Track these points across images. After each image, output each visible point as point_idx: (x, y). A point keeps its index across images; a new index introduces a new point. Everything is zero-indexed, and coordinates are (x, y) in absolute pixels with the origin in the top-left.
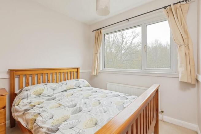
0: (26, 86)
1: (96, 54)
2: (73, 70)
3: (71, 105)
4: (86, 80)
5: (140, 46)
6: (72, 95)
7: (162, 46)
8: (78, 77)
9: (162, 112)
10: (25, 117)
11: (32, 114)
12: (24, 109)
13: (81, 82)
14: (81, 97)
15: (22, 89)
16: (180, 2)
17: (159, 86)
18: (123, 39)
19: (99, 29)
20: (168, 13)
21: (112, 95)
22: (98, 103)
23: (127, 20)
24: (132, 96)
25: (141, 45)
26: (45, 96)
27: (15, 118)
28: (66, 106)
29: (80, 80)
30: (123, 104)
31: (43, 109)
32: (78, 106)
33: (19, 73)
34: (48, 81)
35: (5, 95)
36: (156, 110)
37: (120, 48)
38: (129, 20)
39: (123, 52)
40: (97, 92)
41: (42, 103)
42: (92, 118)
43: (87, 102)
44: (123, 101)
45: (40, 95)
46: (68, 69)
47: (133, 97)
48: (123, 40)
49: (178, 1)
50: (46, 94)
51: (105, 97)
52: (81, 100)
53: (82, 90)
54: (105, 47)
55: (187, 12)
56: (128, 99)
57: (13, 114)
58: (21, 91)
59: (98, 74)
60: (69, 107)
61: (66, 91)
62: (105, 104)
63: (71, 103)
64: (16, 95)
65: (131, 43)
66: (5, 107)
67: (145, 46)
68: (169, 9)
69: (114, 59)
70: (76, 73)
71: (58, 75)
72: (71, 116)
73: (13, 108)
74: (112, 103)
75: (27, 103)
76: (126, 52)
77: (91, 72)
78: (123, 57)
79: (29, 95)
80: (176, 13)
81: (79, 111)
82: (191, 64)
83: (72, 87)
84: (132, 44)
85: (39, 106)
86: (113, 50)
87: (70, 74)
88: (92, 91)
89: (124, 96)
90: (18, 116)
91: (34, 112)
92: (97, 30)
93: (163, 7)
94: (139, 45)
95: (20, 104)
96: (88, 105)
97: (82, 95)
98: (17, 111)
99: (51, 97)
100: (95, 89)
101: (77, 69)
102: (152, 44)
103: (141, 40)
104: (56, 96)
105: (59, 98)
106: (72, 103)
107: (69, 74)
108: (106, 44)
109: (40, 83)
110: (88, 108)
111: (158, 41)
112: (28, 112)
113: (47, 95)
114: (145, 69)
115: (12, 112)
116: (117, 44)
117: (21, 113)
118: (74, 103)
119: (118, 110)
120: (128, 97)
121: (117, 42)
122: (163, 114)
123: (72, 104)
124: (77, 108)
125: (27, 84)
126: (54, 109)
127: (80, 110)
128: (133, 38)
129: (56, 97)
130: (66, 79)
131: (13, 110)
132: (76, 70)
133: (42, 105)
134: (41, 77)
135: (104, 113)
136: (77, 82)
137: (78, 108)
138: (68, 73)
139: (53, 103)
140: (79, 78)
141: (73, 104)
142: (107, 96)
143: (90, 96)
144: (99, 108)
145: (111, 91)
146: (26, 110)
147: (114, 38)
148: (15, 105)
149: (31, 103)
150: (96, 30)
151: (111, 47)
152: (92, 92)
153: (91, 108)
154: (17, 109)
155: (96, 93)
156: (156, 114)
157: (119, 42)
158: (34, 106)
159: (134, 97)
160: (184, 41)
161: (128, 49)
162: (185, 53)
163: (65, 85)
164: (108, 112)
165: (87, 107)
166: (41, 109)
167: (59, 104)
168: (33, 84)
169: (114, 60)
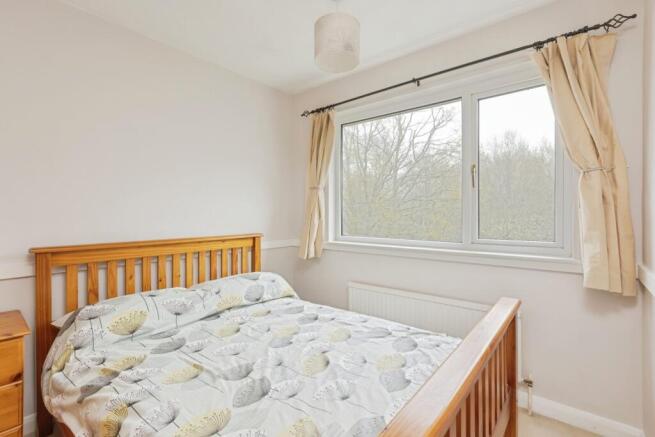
0: (88, 304)
1: (315, 188)
2: (239, 244)
3: (232, 370)
4: (280, 274)
5: (458, 152)
6: (238, 331)
7: (529, 152)
8: (257, 267)
9: (529, 383)
10: (86, 414)
11: (109, 404)
12: (84, 384)
13: (265, 284)
14: (267, 336)
15: (76, 314)
16: (585, 30)
17: (520, 303)
18: (400, 129)
19: (323, 109)
20: (548, 65)
21: (366, 330)
22: (321, 364)
23: (414, 81)
24: (431, 337)
25: (460, 149)
26: (151, 337)
27: (54, 413)
28: (216, 373)
29: (264, 277)
30: (403, 366)
31: (145, 385)
32: (255, 375)
33: (65, 260)
34: (160, 284)
35: (21, 337)
36: (509, 383)
37: (393, 160)
38: (421, 81)
39: (401, 172)
40: (316, 319)
41: (140, 361)
42: (301, 421)
43: (286, 361)
44: (403, 354)
45: (132, 332)
46: (223, 241)
47: (436, 338)
48: (401, 133)
49: (582, 27)
50: (153, 329)
51: (346, 340)
52: (266, 352)
53: (269, 312)
54: (344, 158)
55: (611, 63)
56: (419, 348)
57: (46, 399)
58: (71, 321)
59: (319, 256)
60: (227, 379)
61: (216, 315)
62: (342, 364)
63: (234, 362)
64: (55, 332)
65: (429, 142)
66: (19, 376)
67: (474, 166)
68: (550, 51)
69: (373, 195)
70: (250, 253)
71: (192, 261)
72: (235, 411)
73: (45, 377)
74: (365, 362)
75: (91, 364)
76: (410, 173)
77: (298, 247)
78: (400, 189)
79: (98, 333)
80: (575, 65)
81: (260, 393)
82: (620, 232)
83: (236, 304)
84: (431, 146)
85: (128, 373)
86: (369, 165)
87: (229, 257)
88: (301, 315)
89: (404, 334)
90: (63, 409)
91: (115, 396)
92: (318, 111)
93: (532, 43)
94: (453, 151)
95: (67, 364)
96: (289, 371)
97: (269, 330)
98: (59, 391)
99: (168, 340)
100: (310, 308)
101: (254, 239)
102: (496, 146)
103: (460, 133)
104: (187, 337)
105: (195, 343)
106: (237, 362)
107: (227, 257)
108: (346, 148)
109: (132, 292)
110: (289, 382)
111: (514, 137)
112: (94, 396)
113: (155, 332)
114: (473, 243)
115: (44, 390)
116: (382, 146)
117: (74, 399)
118: (243, 362)
119: (385, 391)
120: (417, 340)
121: (380, 139)
122: (530, 388)
123: (236, 365)
124: (254, 381)
125: (92, 296)
126: (180, 384)
127: (262, 389)
128: (435, 128)
129: (184, 339)
130: (219, 274)
131: (48, 385)
132: (250, 243)
133: (139, 370)
134: (137, 269)
135: (340, 403)
136: (254, 283)
137: (258, 383)
138: (224, 251)
139: (177, 363)
140: (260, 270)
141: (240, 367)
142: (349, 337)
143: (296, 333)
144: (324, 382)
145: (365, 316)
146: (89, 390)
147: (373, 128)
148: (54, 368)
149: (104, 361)
150: (313, 112)
151: (363, 156)
152: (303, 321)
153: (300, 382)
154: (60, 384)
155: (317, 323)
156: (507, 396)
157: (388, 140)
158: (115, 374)
159: (438, 338)
160: (598, 156)
161: (417, 162)
162: (603, 197)
163: (215, 296)
164: (352, 398)
165: (286, 379)
166: (137, 387)
167: (195, 365)
168: (111, 294)
169: (370, 197)
